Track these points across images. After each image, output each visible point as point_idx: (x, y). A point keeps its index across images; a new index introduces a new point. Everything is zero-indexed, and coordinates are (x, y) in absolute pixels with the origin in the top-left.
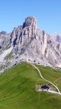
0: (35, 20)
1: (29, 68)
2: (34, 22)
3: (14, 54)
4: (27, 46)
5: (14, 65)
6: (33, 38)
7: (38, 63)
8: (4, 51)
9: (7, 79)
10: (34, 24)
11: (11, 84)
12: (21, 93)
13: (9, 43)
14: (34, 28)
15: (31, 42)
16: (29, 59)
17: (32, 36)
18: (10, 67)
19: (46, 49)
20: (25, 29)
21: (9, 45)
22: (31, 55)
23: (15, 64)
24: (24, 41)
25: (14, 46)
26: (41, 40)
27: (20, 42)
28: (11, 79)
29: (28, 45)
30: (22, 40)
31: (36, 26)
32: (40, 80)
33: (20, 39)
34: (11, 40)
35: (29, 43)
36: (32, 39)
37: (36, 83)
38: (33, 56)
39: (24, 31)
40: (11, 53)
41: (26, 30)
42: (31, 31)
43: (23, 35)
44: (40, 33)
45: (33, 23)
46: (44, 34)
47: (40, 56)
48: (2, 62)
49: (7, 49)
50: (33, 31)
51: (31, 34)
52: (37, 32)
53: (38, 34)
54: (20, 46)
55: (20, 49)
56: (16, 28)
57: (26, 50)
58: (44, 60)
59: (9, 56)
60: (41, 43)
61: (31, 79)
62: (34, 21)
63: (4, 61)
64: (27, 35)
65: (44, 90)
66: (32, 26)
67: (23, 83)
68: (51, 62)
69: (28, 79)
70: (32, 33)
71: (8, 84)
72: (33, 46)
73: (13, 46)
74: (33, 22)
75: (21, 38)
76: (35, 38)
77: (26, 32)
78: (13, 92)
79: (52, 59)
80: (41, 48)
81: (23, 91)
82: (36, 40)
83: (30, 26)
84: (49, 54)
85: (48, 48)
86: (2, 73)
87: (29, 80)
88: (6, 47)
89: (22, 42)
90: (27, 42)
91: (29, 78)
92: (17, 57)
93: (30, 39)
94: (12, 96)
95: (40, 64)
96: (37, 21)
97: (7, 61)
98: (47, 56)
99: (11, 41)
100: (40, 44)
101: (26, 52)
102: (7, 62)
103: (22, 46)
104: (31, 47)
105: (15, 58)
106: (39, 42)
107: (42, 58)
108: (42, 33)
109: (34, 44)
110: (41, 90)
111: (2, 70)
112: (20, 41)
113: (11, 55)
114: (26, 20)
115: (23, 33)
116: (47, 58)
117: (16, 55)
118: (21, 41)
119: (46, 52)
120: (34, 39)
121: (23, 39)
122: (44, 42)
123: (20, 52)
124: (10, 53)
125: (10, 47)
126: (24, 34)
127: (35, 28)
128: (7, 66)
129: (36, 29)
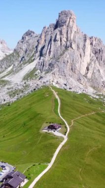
0: (72, 17)
1: (47, 97)
2: (71, 20)
3: (39, 71)
4: (57, 59)
5: (33, 89)
6: (68, 47)
7: (70, 89)
8: (26, 65)
9: (15, 112)
10: (71, 23)
11: (18, 120)
12: (24, 132)
13: (33, 52)
14: (69, 30)
15: (64, 53)
16: (57, 82)
17: (67, 44)
18: (26, 93)
19: (89, 64)
20: (57, 31)
21: (33, 56)
22: (63, 74)
23: (35, 89)
24: (54, 51)
25: (40, 59)
26: (81, 50)
27: (48, 53)
28: (19, 113)
29: (59, 59)
30: (52, 50)
31: (75, 26)
32: (54, 116)
33: (49, 48)
34: (37, 47)
35: (61, 55)
36: (66, 47)
37: (45, 120)
38: (65, 76)
39: (55, 34)
40: (35, 69)
41: (58, 33)
42: (65, 35)
43: (53, 42)
44: (80, 39)
45: (69, 22)
46: (85, 40)
47: (76, 76)
48: (19, 83)
49: (29, 63)
50: (69, 36)
51: (65, 40)
52: (74, 37)
53: (76, 40)
54: (47, 59)
55: (47, 64)
56: (47, 28)
57: (55, 66)
58: (82, 82)
59: (31, 75)
60: (81, 55)
61: (42, 114)
62: (70, 18)
63: (21, 83)
64: (59, 42)
65: (50, 131)
66: (68, 26)
67: (31, 119)
68: (96, 85)
69: (39, 114)
70: (67, 39)
71: (13, 119)
72: (66, 59)
73: (38, 58)
74: (68, 20)
75: (49, 46)
76: (71, 46)
77: (57, 36)
78: (16, 131)
79: (98, 81)
80: (79, 62)
81: (26, 131)
82: (73, 51)
83: (65, 27)
84: (93, 73)
85: (93, 63)
86: (14, 101)
87: (39, 116)
88: (29, 60)
89: (52, 53)
90: (59, 52)
91: (40, 112)
92: (41, 77)
93: (63, 48)
94: (12, 137)
95: (71, 90)
96: (75, 18)
97: (25, 83)
98: (89, 75)
99: (37, 49)
100: (79, 56)
101: (55, 70)
102: (25, 85)
103: (51, 59)
104: (63, 61)
105: (38, 79)
106: (77, 53)
107: (79, 80)
108: (83, 39)
109: (68, 56)
110: (46, 131)
111: (15, 97)
112: (49, 50)
113: (34, 72)
114: (59, 16)
115: (53, 39)
116: (89, 79)
117: (41, 72)
118: (50, 52)
119: (88, 69)
120: (70, 49)
121: (52, 48)
122: (84, 52)
123: (47, 68)
124: (32, 69)
125: (34, 59)
126: (55, 40)
127: (71, 31)
128: (22, 92)
129: (73, 32)
